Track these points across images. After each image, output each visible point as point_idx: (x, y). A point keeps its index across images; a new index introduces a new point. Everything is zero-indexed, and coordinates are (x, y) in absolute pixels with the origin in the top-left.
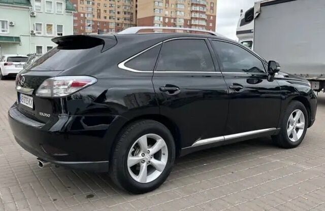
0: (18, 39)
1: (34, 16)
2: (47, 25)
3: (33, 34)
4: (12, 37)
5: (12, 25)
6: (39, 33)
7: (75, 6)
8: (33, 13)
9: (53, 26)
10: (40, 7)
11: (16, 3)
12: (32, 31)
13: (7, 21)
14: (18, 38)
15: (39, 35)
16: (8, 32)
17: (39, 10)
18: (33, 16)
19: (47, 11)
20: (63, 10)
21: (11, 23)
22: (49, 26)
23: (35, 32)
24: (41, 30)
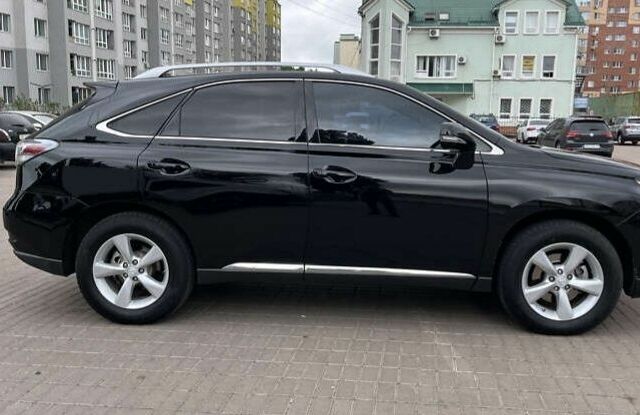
0: (469, 87)
1: (502, 44)
2: (525, 58)
3: (496, 77)
4: (461, 85)
5: (462, 63)
6: (508, 75)
7: (623, 11)
8: (500, 38)
9: (536, 59)
10: (514, 25)
11: (471, 22)
12: (496, 72)
13: (454, 57)
14: (471, 85)
15: (509, 78)
16: (455, 76)
17: (513, 31)
18: (499, 43)
19: (528, 30)
20: (559, 26)
21: (461, 59)
22: (529, 60)
23: (500, 73)
24: (512, 69)
